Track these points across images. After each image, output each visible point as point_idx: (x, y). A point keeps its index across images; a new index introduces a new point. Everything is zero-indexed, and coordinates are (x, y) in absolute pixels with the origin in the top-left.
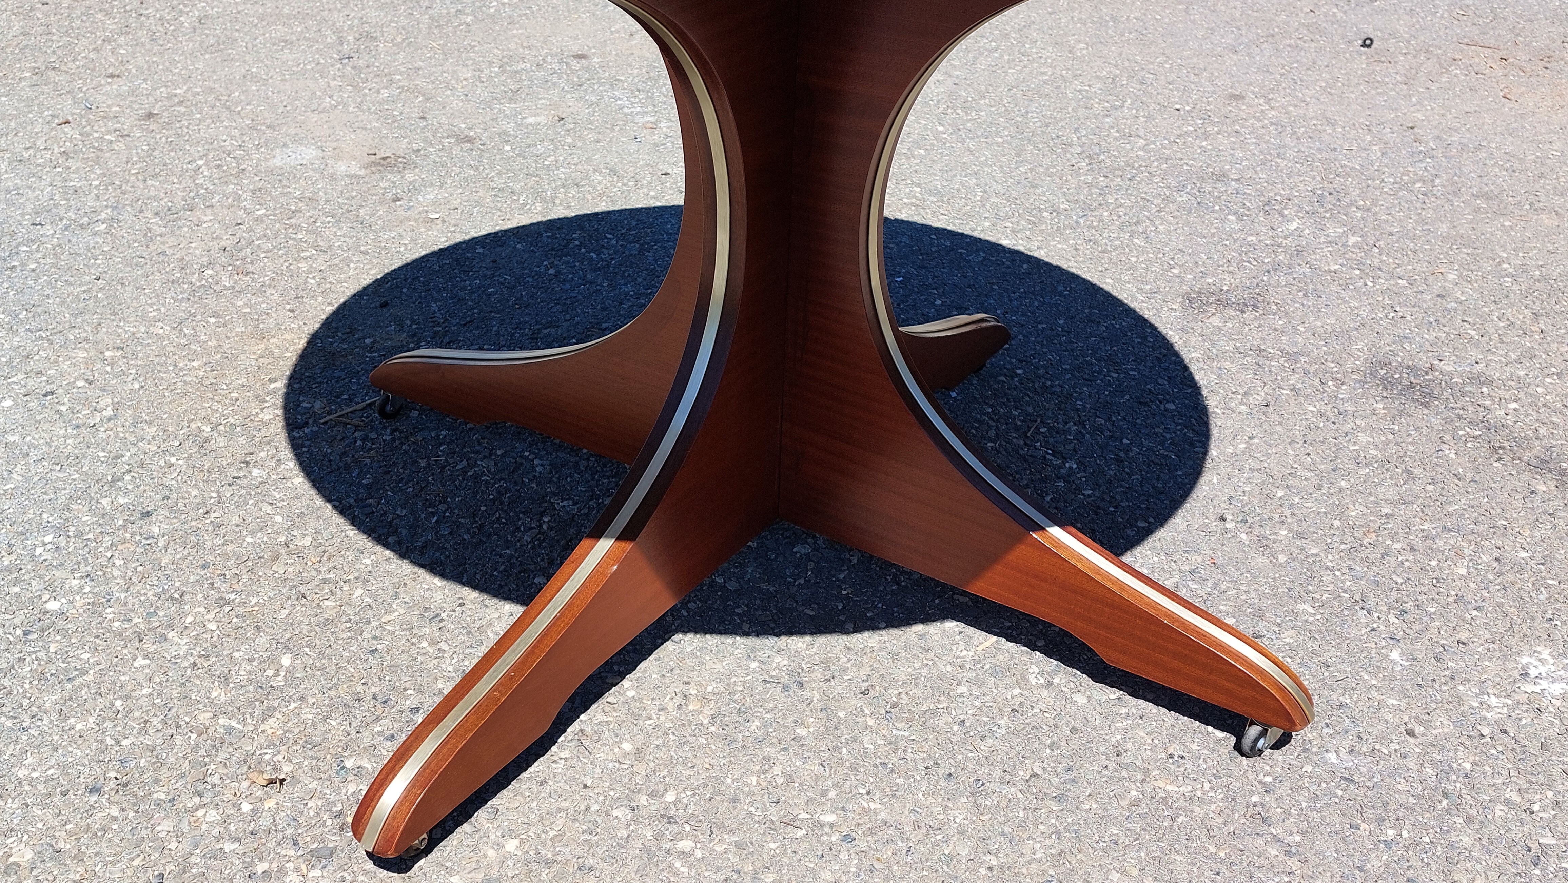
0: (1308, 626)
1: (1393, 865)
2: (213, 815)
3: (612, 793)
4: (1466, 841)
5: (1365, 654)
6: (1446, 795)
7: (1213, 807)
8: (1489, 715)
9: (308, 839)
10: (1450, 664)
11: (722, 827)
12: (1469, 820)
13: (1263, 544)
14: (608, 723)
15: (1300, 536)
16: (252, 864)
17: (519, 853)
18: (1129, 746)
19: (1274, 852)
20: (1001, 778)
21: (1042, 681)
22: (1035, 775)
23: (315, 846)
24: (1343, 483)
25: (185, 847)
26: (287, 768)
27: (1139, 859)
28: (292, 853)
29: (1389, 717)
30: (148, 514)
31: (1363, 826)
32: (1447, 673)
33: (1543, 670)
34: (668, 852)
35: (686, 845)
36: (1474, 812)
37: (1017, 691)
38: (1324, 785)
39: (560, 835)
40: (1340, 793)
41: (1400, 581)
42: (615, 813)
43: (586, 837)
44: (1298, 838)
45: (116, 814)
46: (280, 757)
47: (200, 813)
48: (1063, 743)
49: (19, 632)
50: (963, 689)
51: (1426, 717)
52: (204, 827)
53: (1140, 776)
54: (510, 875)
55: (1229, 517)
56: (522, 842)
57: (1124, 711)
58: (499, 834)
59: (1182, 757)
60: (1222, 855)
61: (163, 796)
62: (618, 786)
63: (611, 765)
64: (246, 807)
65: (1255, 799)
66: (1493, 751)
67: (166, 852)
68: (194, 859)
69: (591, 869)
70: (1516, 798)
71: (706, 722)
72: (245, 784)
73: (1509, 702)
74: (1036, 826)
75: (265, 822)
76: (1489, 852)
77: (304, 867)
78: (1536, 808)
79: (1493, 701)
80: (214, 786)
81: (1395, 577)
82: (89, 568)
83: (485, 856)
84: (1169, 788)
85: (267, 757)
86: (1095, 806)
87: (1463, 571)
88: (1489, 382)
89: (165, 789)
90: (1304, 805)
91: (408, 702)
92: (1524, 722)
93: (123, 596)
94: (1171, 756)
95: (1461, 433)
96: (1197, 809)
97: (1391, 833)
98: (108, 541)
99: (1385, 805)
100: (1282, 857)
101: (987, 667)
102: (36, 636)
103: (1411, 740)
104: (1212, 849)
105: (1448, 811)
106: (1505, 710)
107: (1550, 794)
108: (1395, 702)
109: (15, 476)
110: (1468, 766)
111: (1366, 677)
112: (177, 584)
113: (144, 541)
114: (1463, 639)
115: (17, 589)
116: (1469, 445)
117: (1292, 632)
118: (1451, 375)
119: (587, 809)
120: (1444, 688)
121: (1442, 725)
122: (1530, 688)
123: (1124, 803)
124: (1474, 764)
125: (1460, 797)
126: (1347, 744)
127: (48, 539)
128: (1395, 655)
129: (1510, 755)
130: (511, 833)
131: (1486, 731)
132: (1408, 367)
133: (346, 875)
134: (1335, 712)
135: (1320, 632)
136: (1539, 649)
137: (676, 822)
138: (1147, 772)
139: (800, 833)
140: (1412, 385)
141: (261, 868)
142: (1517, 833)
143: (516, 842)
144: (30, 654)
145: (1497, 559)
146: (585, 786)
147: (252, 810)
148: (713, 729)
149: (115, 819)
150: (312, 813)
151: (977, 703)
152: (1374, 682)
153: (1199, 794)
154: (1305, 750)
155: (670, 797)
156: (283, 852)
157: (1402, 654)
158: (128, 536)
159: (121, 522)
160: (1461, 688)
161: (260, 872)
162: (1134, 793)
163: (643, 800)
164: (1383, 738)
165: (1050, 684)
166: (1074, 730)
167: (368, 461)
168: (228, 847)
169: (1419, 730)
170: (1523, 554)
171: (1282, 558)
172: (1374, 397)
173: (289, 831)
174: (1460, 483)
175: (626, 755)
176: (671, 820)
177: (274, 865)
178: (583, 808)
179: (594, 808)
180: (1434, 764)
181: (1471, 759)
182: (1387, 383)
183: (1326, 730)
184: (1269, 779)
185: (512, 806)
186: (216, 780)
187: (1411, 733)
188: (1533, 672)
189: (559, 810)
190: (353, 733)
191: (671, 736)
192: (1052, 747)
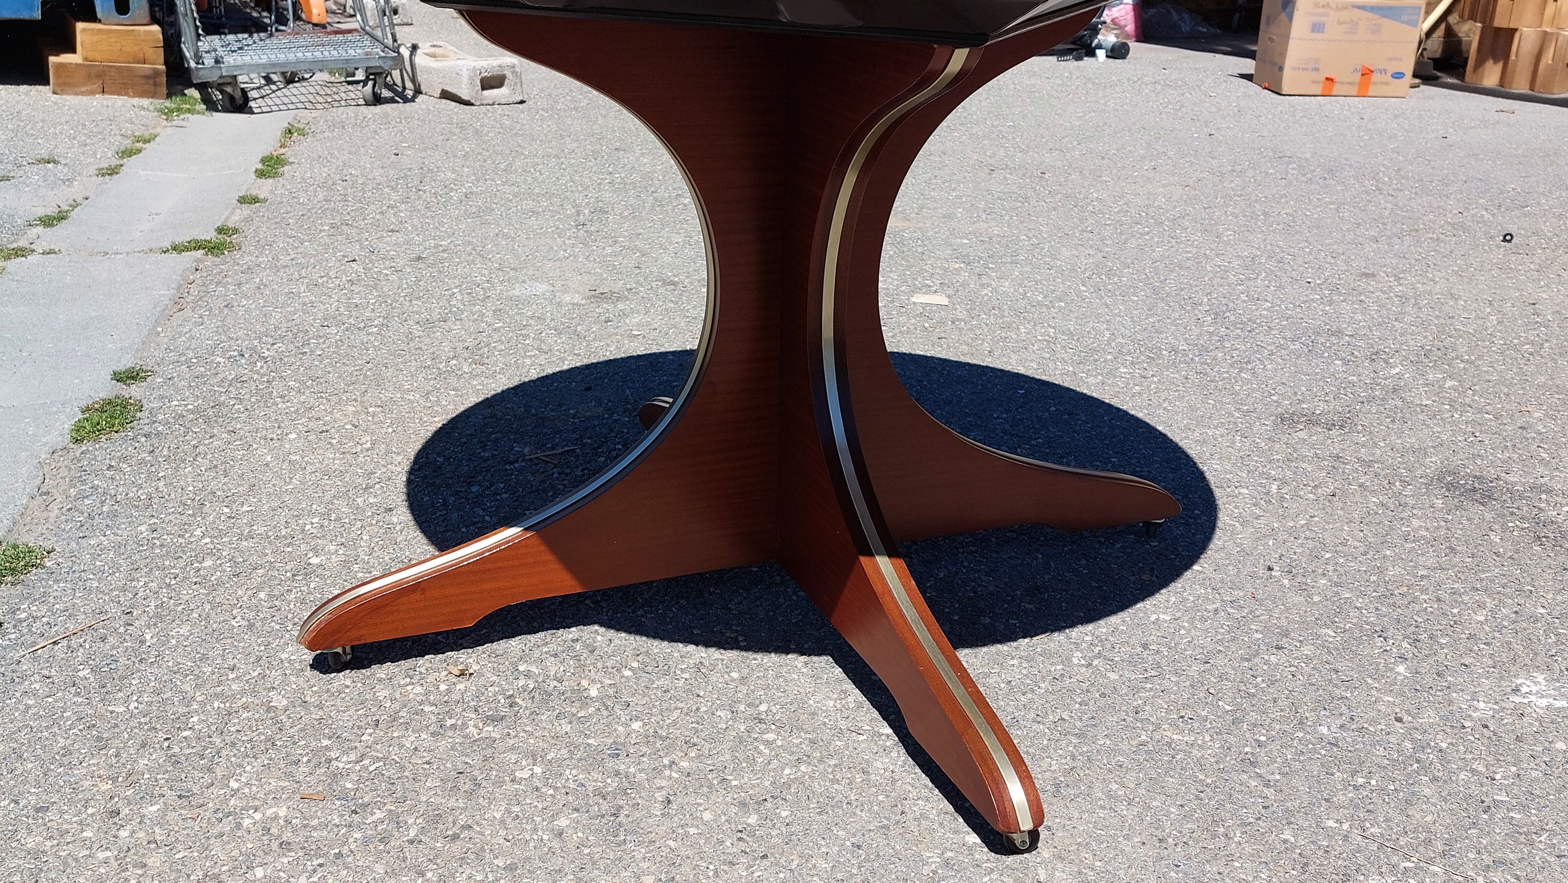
0: (1326, 644)
1: (1357, 801)
2: (419, 689)
3: (718, 702)
4: (1428, 792)
5: (1374, 666)
6: (1418, 761)
7: (1209, 752)
8: (1474, 714)
9: (486, 709)
10: (1449, 678)
11: (800, 729)
12: (1435, 779)
13: (1302, 588)
14: (722, 660)
15: (1337, 585)
16: (443, 720)
17: (642, 731)
18: (1147, 708)
19: (1255, 783)
21: (1083, 662)
22: (1063, 720)
23: (490, 713)
24: (1388, 552)
25: (397, 706)
26: (475, 667)
27: (1138, 778)
28: (474, 716)
29: (1383, 708)
30: (391, 510)
31: (1338, 774)
32: (1445, 684)
33: (1535, 689)
34: (755, 739)
35: (770, 736)
36: (1440, 774)
37: (1060, 667)
38: (1311, 746)
39: (675, 723)
40: (1324, 752)
41: (1420, 620)
42: (718, 713)
43: (694, 725)
44: (1278, 777)
45: (349, 684)
46: (471, 660)
47: (410, 688)
48: (1091, 700)
49: (289, 574)
50: (1013, 662)
51: (1417, 711)
52: (411, 696)
53: (1151, 728)
54: (632, 742)
55: (1276, 568)
56: (645, 724)
57: (1149, 686)
58: (628, 718)
59: (1191, 719)
60: (1209, 781)
61: (384, 676)
62: (724, 698)
63: (720, 685)
64: (443, 687)
65: (1248, 749)
66: (1471, 738)
67: (382, 708)
68: (401, 714)
69: (695, 745)
70: (1481, 768)
72: (445, 673)
73: (1496, 707)
75: (455, 697)
76: (1447, 801)
77: (481, 725)
78: (1498, 777)
79: (1482, 705)
80: (421, 673)
81: (1416, 617)
82: (343, 540)
83: (616, 730)
84: (1175, 737)
85: (461, 660)
86: (1108, 743)
87: (1482, 619)
88: (1549, 491)
89: (386, 672)
90: (1289, 757)
92: (1505, 721)
93: (366, 558)
94: (1183, 718)
95: (1510, 524)
96: (1195, 752)
97: (1362, 781)
98: (359, 524)
99: (1362, 763)
100: (1260, 788)
101: (1039, 650)
102: (301, 578)
103: (1398, 724)
105: (1417, 772)
106: (1491, 712)
107: (1515, 769)
108: (1391, 699)
109: (294, 481)
110: (1445, 745)
111: (1370, 681)
112: (407, 554)
113: (385, 526)
114: (1467, 663)
115: (290, 549)
116: (1515, 533)
117: (1312, 647)
118: (1514, 484)
119: (698, 709)
120: (1439, 693)
121: (1430, 717)
122: (1517, 699)
123: (1134, 743)
124: (1451, 744)
125: (1432, 764)
126: (1340, 722)
127: (315, 520)
128: (1400, 669)
129: (1485, 740)
130: (637, 718)
131: (1468, 724)
132: (1475, 477)
133: (511, 731)
134: (1335, 701)
135: (1338, 649)
136: (1535, 674)
137: (765, 723)
138: (1158, 726)
139: (861, 738)
140: (1474, 490)
141: (449, 723)
142: (1475, 790)
143: (640, 723)
144: (296, 587)
145: (1516, 612)
146: (698, 696)
147: (447, 690)
148: (805, 671)
149: (348, 687)
150: (490, 694)
151: (1024, 672)
152: (1376, 685)
153: (1199, 742)
154: (1301, 723)
155: (763, 708)
156: (467, 715)
157: (1408, 668)
158: (374, 522)
159: (370, 514)
160: (1454, 695)
161: (448, 725)
162: (1144, 737)
163: (742, 708)
164: (1374, 722)
165: (1089, 665)
166: (1103, 695)
167: (561, 487)
168: (427, 709)
169: (1406, 718)
170: (1543, 611)
171: (1316, 599)
172: (1435, 495)
173: (473, 703)
174: (1498, 559)
175: (733, 680)
176: (761, 721)
177: (459, 722)
178: (694, 708)
179: (703, 709)
180: (1413, 740)
181: (1449, 741)
182: (1450, 487)
183: (1323, 712)
184: (1263, 738)
185: (640, 703)
186: (423, 670)
187: (1399, 720)
188: (1524, 689)
189: (676, 708)
190: (527, 651)
191: (770, 672)
192: (1081, 703)
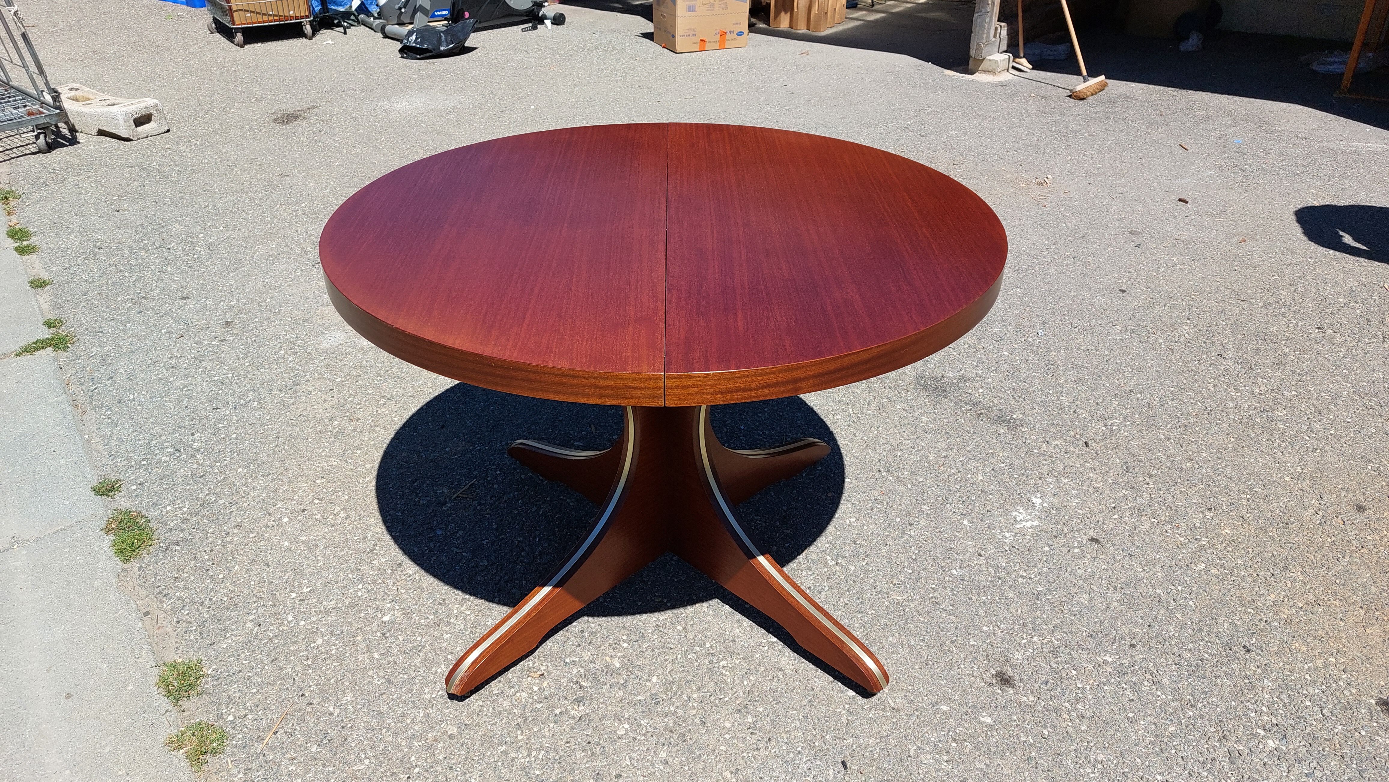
0: (929, 516)
1: (988, 611)
2: (524, 695)
3: (683, 649)
4: (1011, 595)
5: (954, 524)
6: (999, 579)
7: (917, 602)
8: (1006, 541)
9: (570, 695)
10: (987, 522)
11: (735, 653)
12: (1010, 587)
13: (900, 480)
15: (913, 474)
16: (553, 711)
18: (877, 584)
19: (945, 615)
20: (834, 608)
21: (834, 563)
22: (846, 604)
23: (574, 697)
25: (520, 710)
27: (897, 629)
29: (970, 550)
31: (973, 598)
32: (987, 526)
33: (1022, 517)
35: (723, 663)
36: (1011, 583)
37: (826, 569)
40: (961, 586)
41: (958, 487)
42: (689, 657)
43: (683, 669)
44: (951, 608)
47: (518, 695)
48: (852, 588)
50: (804, 573)
51: (984, 547)
52: (523, 700)
53: (886, 596)
56: (657, 677)
57: (870, 569)
60: (926, 621)
62: (684, 645)
63: (675, 637)
64: (535, 688)
65: (931, 595)
66: (1012, 556)
68: (527, 714)
70: (1024, 574)
71: (706, 610)
72: (528, 678)
73: (1013, 534)
74: (854, 625)
76: (1020, 598)
77: (575, 707)
78: (1032, 576)
79: (1007, 534)
80: (516, 683)
81: (956, 486)
84: (899, 598)
87: (981, 478)
89: (495, 690)
90: (949, 594)
91: (577, 629)
92: (1020, 541)
94: (895, 584)
96: (911, 604)
97: (984, 598)
99: (979, 587)
100: (948, 617)
101: (810, 561)
103: (981, 558)
104: (922, 619)
105: (1002, 584)
106: (1012, 538)
107: (1036, 570)
108: (971, 543)
110: (1004, 564)
111: (957, 534)
114: (989, 509)
117: (923, 520)
120: (987, 533)
121: (991, 549)
122: (1018, 526)
123: (884, 608)
124: (1006, 563)
125: (1005, 578)
126: (958, 564)
128: (965, 522)
129: (1018, 556)
131: (1007, 548)
132: (933, 377)
133: (594, 706)
134: (950, 552)
135: (934, 517)
136: (1017, 508)
138: (888, 593)
139: (766, 648)
140: (937, 388)
141: (557, 711)
142: (1028, 588)
143: (655, 677)
145: (992, 469)
146: (671, 648)
147: (538, 688)
148: (711, 612)
150: (564, 685)
151: (812, 578)
152: (961, 536)
153: (910, 598)
154: (943, 571)
155: (708, 645)
156: (563, 703)
157: (968, 521)
160: (993, 531)
161: (558, 713)
162: (886, 603)
163: (698, 649)
164: (970, 559)
165: (837, 563)
166: (854, 581)
168: (538, 706)
169: (983, 553)
171: (909, 486)
172: (923, 396)
173: (560, 694)
176: (713, 655)
177: (563, 709)
178: (675, 657)
179: (679, 656)
180: (992, 566)
181: (1005, 561)
183: (949, 561)
184: (934, 586)
187: (980, 555)
188: (1018, 519)
191: (695, 619)
192: (848, 590)
